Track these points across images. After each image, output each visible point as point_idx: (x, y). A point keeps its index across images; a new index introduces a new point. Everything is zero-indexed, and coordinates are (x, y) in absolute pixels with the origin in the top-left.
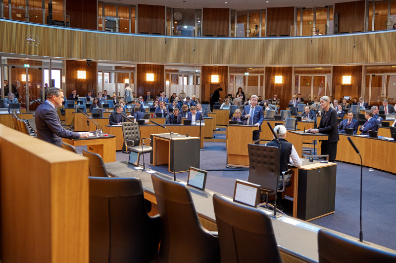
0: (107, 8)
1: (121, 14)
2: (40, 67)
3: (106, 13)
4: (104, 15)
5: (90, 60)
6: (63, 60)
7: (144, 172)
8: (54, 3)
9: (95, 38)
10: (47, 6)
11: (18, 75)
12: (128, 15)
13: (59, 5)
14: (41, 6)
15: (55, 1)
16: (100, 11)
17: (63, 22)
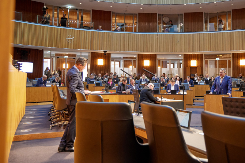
0: (118, 18)
1: (127, 21)
2: (74, 57)
3: (117, 21)
4: (116, 22)
5: (106, 51)
6: (89, 53)
7: (138, 116)
8: (85, 16)
9: (109, 36)
10: (80, 18)
11: (61, 64)
12: (132, 22)
13: (88, 17)
14: (77, 19)
15: (85, 15)
16: (113, 20)
17: (90, 27)
